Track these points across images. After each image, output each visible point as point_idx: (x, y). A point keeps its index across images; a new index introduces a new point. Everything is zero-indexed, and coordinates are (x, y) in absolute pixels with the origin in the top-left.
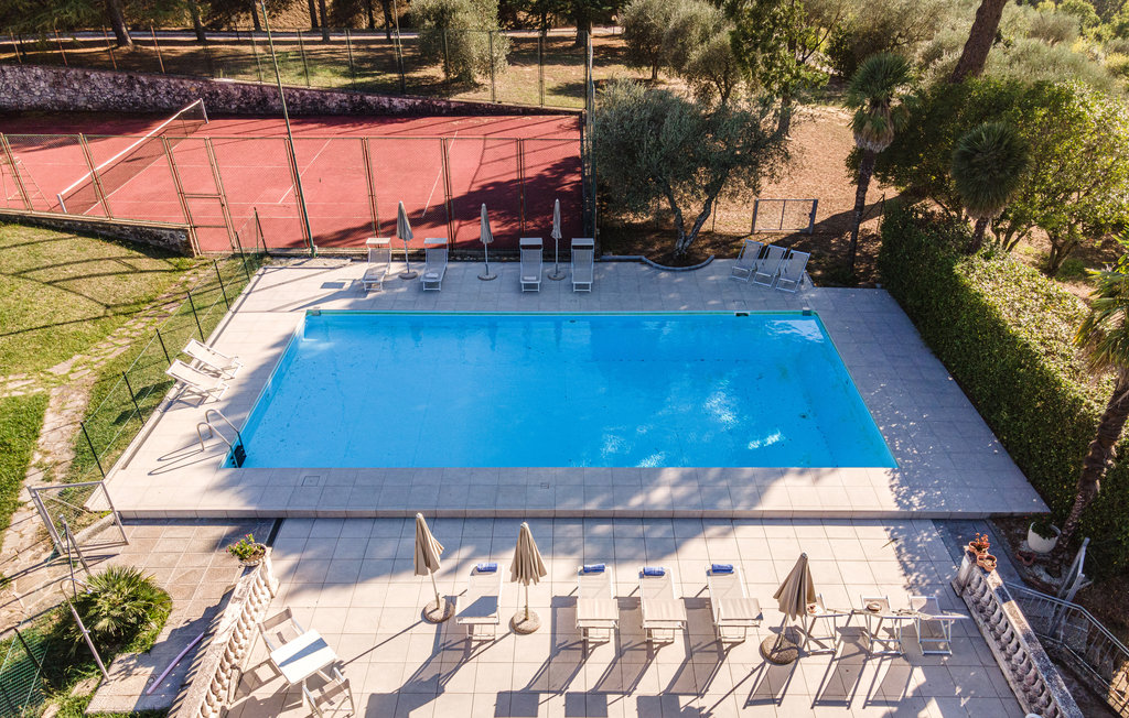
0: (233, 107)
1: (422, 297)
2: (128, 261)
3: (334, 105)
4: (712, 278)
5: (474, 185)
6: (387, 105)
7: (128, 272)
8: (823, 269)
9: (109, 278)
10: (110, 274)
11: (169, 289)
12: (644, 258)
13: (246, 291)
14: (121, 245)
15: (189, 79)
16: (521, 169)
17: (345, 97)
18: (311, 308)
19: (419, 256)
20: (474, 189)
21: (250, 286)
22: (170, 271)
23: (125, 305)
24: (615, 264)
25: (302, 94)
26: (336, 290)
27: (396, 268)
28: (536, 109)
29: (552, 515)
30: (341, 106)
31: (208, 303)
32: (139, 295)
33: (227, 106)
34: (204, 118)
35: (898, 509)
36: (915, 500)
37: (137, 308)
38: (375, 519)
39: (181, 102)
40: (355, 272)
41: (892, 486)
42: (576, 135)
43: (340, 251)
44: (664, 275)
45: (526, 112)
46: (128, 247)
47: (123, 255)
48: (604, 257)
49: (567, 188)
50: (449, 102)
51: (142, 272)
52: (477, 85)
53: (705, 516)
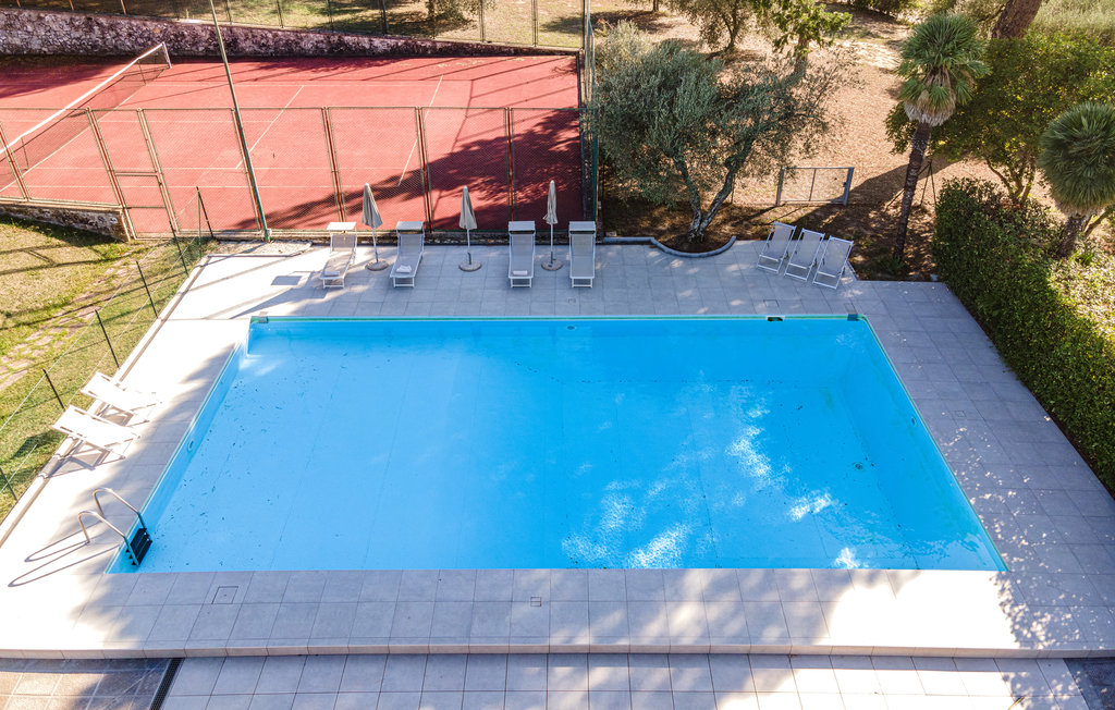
0: (201, 49)
1: (392, 296)
2: (44, 252)
3: (310, 46)
4: (733, 267)
5: (458, 144)
6: (367, 46)
7: (41, 267)
8: (864, 254)
9: (16, 276)
10: (18, 271)
11: (91, 287)
12: (653, 240)
13: (182, 289)
14: (38, 231)
15: (152, 20)
16: (509, 125)
17: (321, 37)
18: (257, 313)
19: (390, 239)
20: (457, 150)
21: (188, 281)
22: (95, 262)
23: (31, 311)
24: (619, 247)
25: (276, 35)
26: (288, 287)
27: (363, 255)
28: (530, 49)
29: (546, 651)
30: (317, 47)
31: (134, 307)
32: (52, 298)
33: (194, 48)
34: (166, 63)
35: (1016, 646)
36: (1037, 628)
37: (46, 315)
38: (306, 657)
39: (144, 44)
40: (314, 261)
41: (1002, 604)
42: (572, 80)
43: (299, 232)
44: (677, 263)
45: (518, 52)
46: (47, 233)
47: (39, 244)
48: (606, 239)
49: (562, 147)
50: (434, 42)
51: (59, 265)
52: (466, 22)
53: (753, 651)
